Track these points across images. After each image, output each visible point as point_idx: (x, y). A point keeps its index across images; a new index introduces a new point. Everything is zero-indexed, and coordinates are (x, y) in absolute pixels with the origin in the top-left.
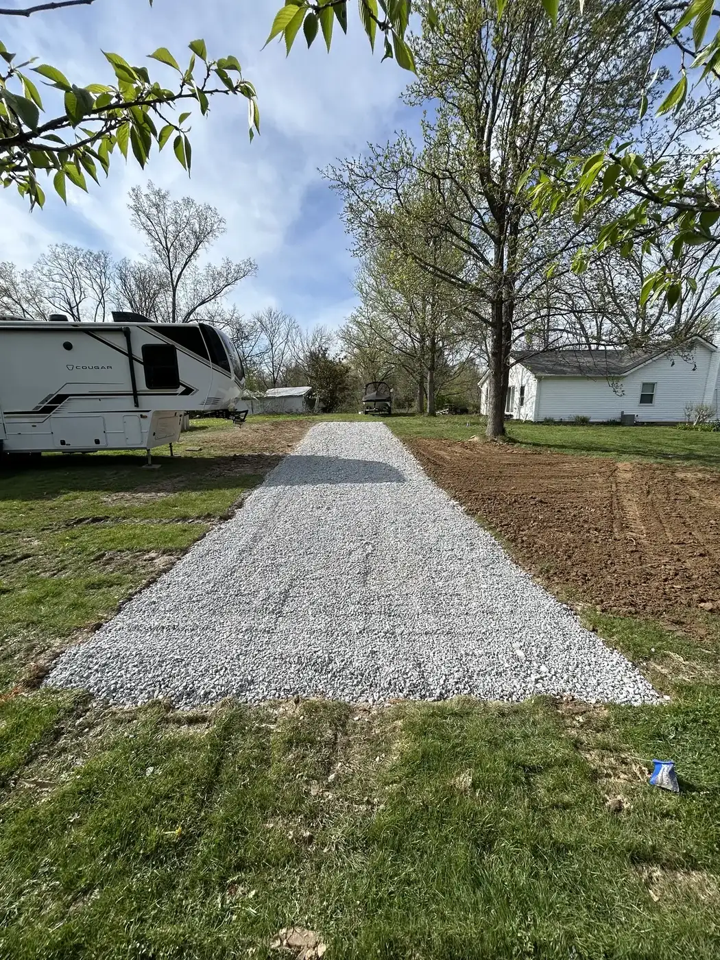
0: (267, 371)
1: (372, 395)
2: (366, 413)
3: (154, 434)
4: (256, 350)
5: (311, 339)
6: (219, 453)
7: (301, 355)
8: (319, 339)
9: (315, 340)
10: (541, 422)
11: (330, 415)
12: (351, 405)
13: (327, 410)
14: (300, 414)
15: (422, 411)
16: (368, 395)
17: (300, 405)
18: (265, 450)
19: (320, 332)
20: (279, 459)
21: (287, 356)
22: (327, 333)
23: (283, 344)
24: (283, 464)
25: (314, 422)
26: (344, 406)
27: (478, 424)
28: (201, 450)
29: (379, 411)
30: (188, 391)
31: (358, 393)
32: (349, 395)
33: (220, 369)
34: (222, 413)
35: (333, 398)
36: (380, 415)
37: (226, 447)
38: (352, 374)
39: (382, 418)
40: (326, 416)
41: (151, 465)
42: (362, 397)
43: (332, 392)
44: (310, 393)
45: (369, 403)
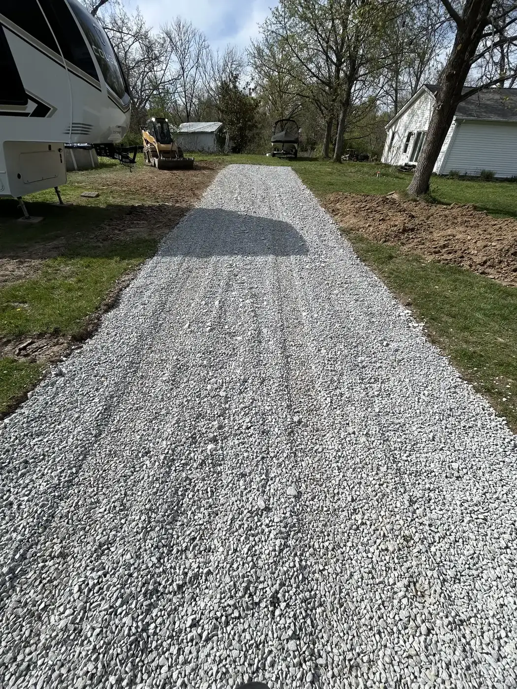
0: (180, 102)
1: (280, 135)
2: (274, 155)
3: (19, 176)
4: (168, 77)
5: (221, 63)
6: (118, 201)
7: (213, 85)
8: (229, 64)
9: (226, 65)
10: (446, 175)
11: (239, 155)
12: (259, 145)
13: (237, 150)
14: (211, 153)
15: (327, 156)
16: (277, 135)
17: (211, 143)
18: (168, 200)
19: (230, 54)
20: (182, 212)
21: (199, 84)
22: (237, 58)
23: (194, 69)
24: (184, 222)
25: (223, 164)
26: (253, 146)
27: (387, 175)
28: (98, 196)
29: (286, 154)
30: (42, 111)
31: (266, 132)
32: (258, 134)
33: (80, 72)
34: (104, 149)
35: (243, 137)
36: (287, 158)
37: (128, 193)
38: (261, 110)
39: (290, 163)
40: (235, 157)
41: (28, 218)
42: (270, 137)
43: (241, 129)
44: (220, 130)
45: (277, 144)
